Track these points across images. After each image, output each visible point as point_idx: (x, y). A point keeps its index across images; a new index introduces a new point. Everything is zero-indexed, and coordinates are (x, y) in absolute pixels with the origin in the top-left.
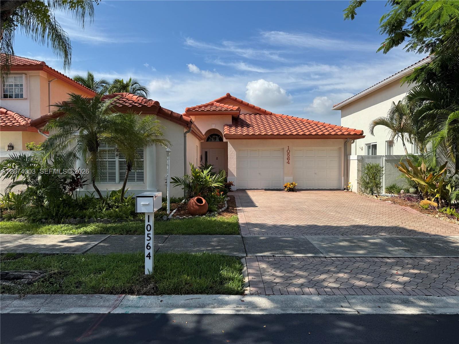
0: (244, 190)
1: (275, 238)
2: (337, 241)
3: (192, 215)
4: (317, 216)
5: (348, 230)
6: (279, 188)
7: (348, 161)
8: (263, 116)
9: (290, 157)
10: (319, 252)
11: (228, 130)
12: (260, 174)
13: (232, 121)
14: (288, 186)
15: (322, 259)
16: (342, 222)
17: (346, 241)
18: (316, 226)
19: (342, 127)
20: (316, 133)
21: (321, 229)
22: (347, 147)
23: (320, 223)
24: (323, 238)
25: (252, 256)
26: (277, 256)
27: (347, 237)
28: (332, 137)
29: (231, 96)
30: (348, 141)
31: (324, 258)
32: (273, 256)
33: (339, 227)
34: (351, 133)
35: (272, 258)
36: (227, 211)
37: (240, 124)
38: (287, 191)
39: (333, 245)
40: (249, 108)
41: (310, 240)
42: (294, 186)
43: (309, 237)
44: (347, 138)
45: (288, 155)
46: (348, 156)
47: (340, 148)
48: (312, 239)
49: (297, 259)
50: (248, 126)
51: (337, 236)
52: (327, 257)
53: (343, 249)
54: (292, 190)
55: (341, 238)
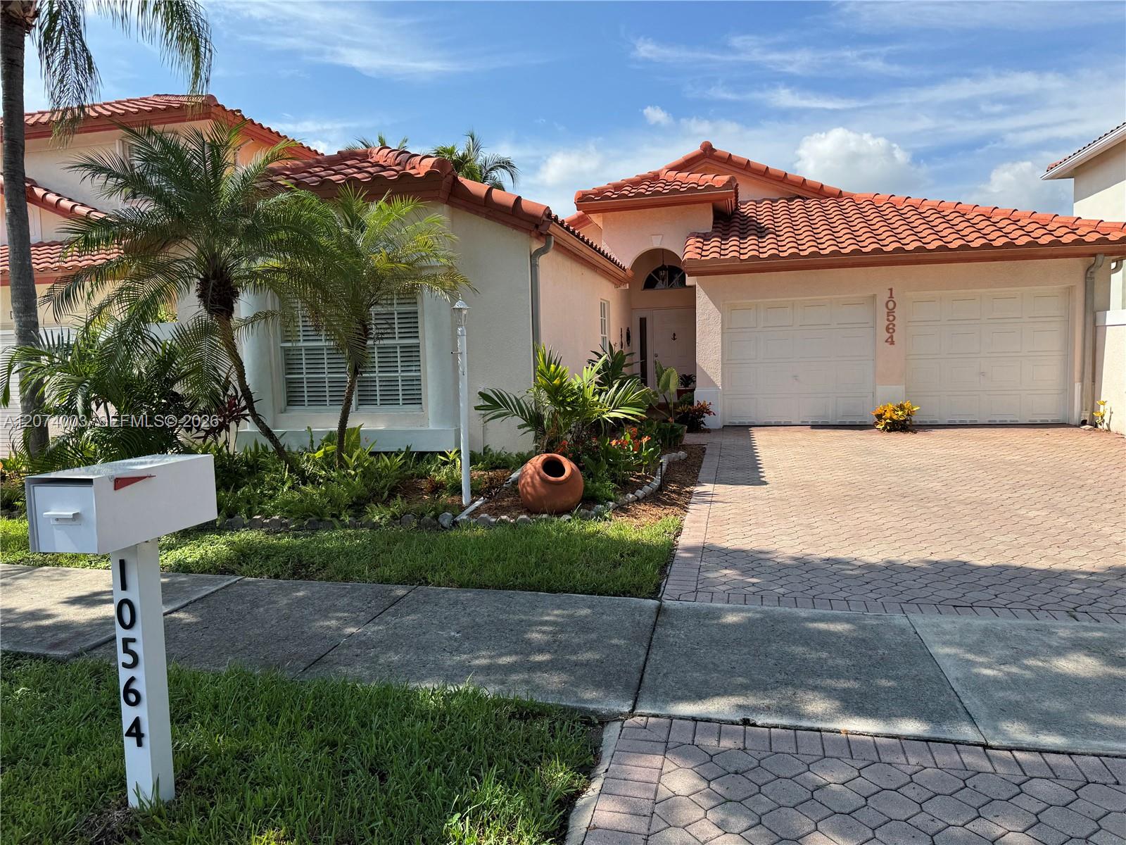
0: (743, 429)
1: (784, 619)
2: (1050, 647)
3: (530, 511)
4: (974, 524)
5: (1097, 591)
6: (858, 421)
7: (1099, 330)
8: (812, 203)
9: (894, 322)
10: (956, 709)
11: (697, 248)
12: (795, 377)
13: (714, 223)
14: (888, 415)
15: (968, 759)
16: (1074, 553)
17: (1089, 648)
18: (962, 569)
19: (1079, 218)
20: (984, 241)
21: (984, 582)
22: (1093, 283)
23: (983, 553)
24: (987, 632)
25: (654, 716)
26: (759, 723)
27: (1092, 629)
28: (1041, 253)
29: (715, 150)
30: (1099, 262)
31: (980, 749)
32: (746, 722)
33: (1060, 574)
34: (1110, 238)
35: (736, 731)
36: (656, 498)
37: (737, 229)
38: (884, 429)
39: (1028, 674)
40: (771, 181)
41: (928, 637)
42: (908, 415)
43: (927, 621)
44: (1094, 255)
45: (888, 316)
46: (1098, 314)
47: (1070, 290)
48: (937, 634)
49: (846, 751)
50: (761, 232)
51: (1049, 622)
52: (991, 743)
53: (1075, 699)
54: (901, 426)
55: (1064, 630)
